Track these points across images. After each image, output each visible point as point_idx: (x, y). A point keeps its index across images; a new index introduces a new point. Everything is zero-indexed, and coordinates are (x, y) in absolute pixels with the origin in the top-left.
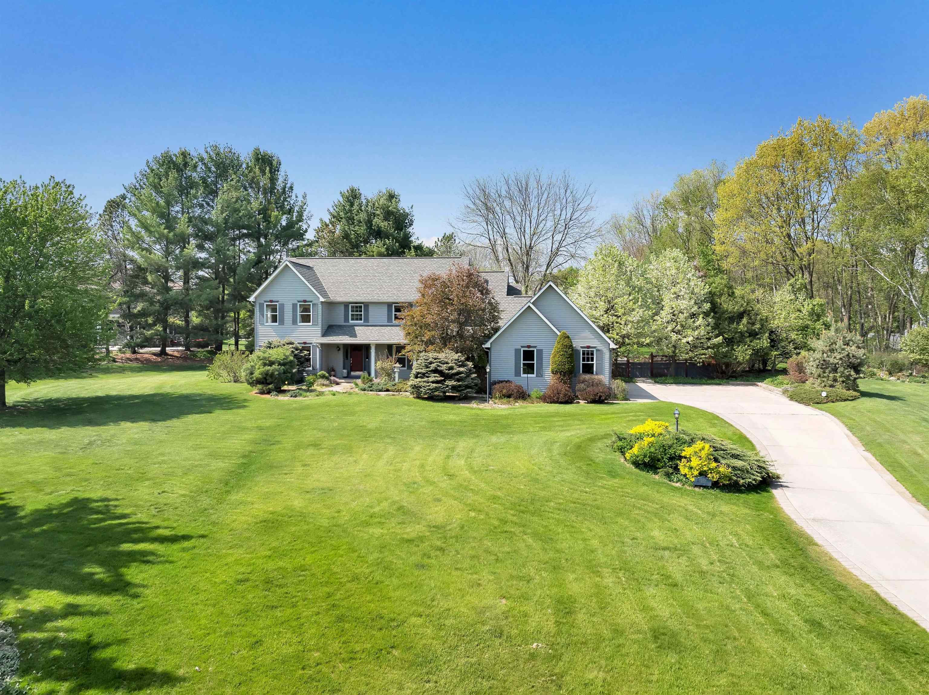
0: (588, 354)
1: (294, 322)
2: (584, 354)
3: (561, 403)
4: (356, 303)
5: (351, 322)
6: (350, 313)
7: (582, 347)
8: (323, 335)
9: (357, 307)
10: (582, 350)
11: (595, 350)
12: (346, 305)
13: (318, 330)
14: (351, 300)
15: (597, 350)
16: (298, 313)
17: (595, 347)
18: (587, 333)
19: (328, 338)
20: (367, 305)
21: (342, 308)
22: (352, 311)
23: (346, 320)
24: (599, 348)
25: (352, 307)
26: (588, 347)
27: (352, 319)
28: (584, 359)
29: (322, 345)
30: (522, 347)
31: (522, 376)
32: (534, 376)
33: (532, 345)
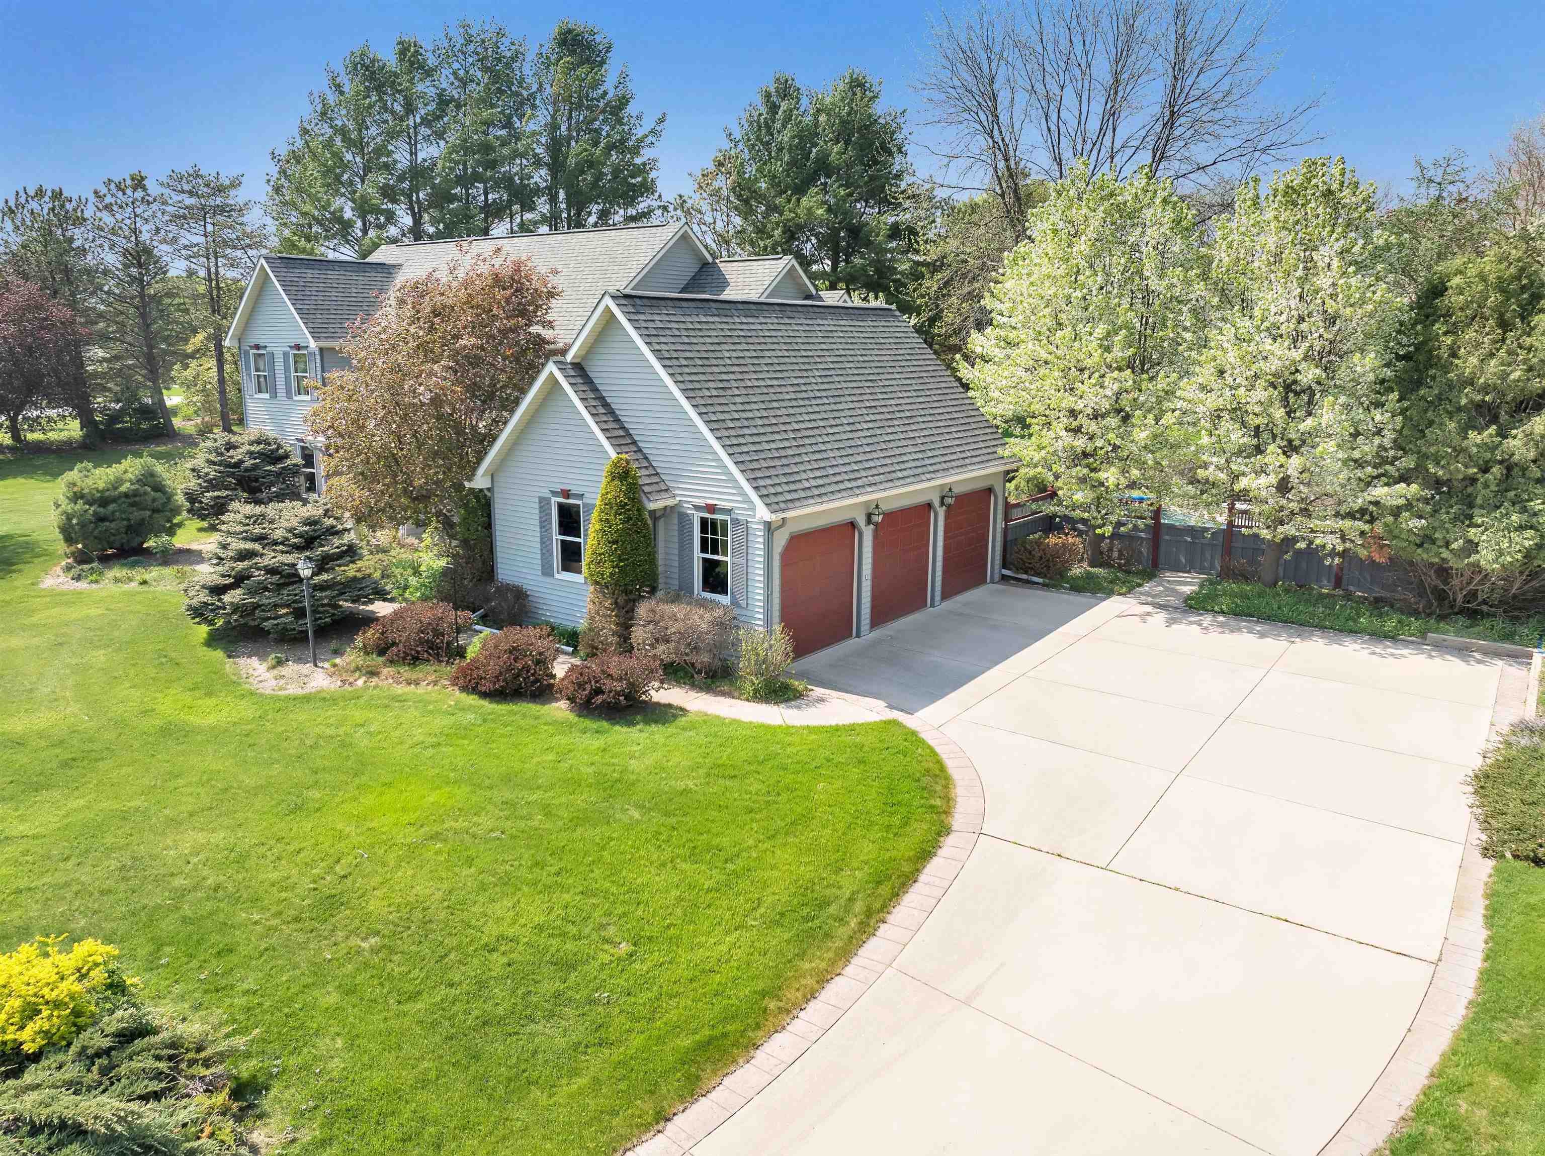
0: (714, 531)
1: (289, 393)
2: (703, 529)
7: (697, 508)
10: (700, 517)
11: (733, 519)
15: (736, 522)
16: (292, 374)
17: (728, 511)
18: (709, 466)
24: (739, 514)
26: (713, 509)
28: (704, 543)
30: (555, 493)
31: (557, 576)
32: (579, 578)
33: (575, 490)
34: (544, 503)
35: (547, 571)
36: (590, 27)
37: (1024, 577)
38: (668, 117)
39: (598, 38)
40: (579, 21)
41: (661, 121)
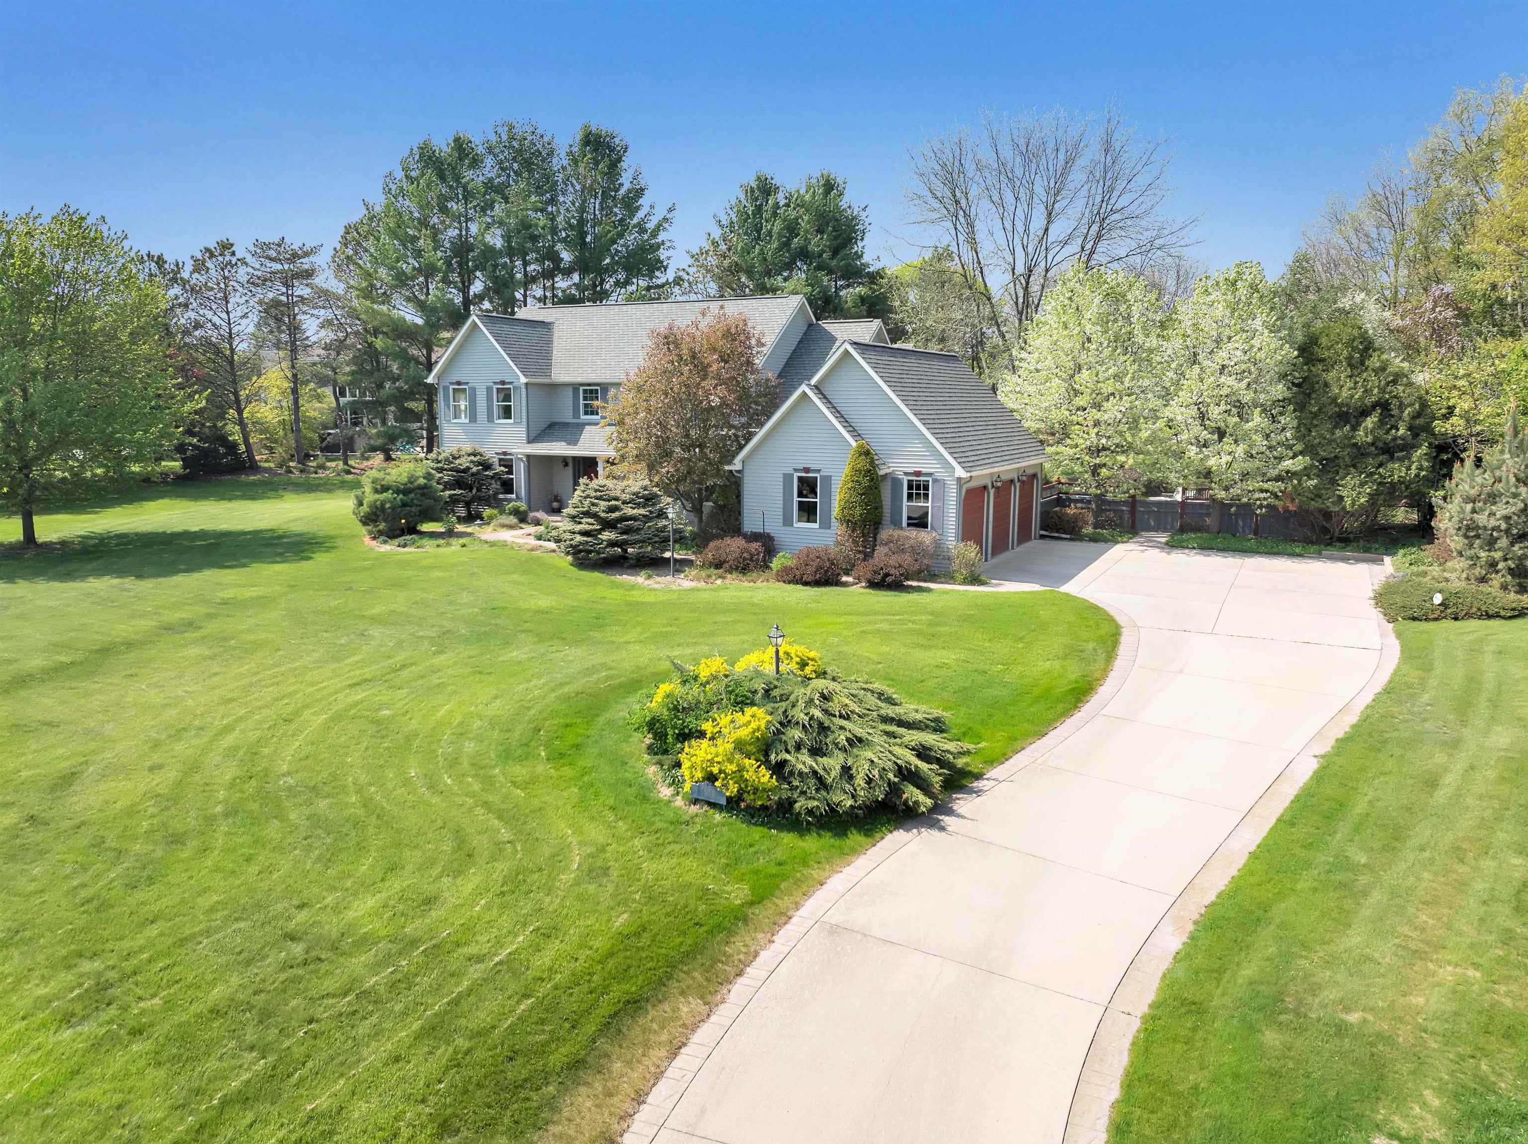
0: (918, 488)
1: (490, 419)
2: (910, 487)
3: (806, 584)
4: (589, 385)
5: (583, 417)
6: (582, 402)
7: (906, 474)
8: (529, 442)
9: (591, 391)
10: (905, 479)
11: (930, 479)
12: (575, 387)
13: (521, 432)
14: (579, 380)
15: (935, 481)
16: (495, 403)
17: (930, 475)
18: (917, 447)
19: (539, 445)
20: (605, 387)
21: (569, 393)
22: (585, 399)
23: (576, 414)
24: (938, 476)
25: (585, 391)
26: (918, 474)
27: (586, 413)
28: (910, 496)
29: (529, 457)
30: (796, 470)
31: (795, 525)
32: (816, 526)
33: (813, 467)
34: (788, 478)
35: (787, 522)
36: (610, 130)
37: (1056, 535)
38: (676, 207)
39: (617, 140)
40: (602, 124)
41: (670, 210)
